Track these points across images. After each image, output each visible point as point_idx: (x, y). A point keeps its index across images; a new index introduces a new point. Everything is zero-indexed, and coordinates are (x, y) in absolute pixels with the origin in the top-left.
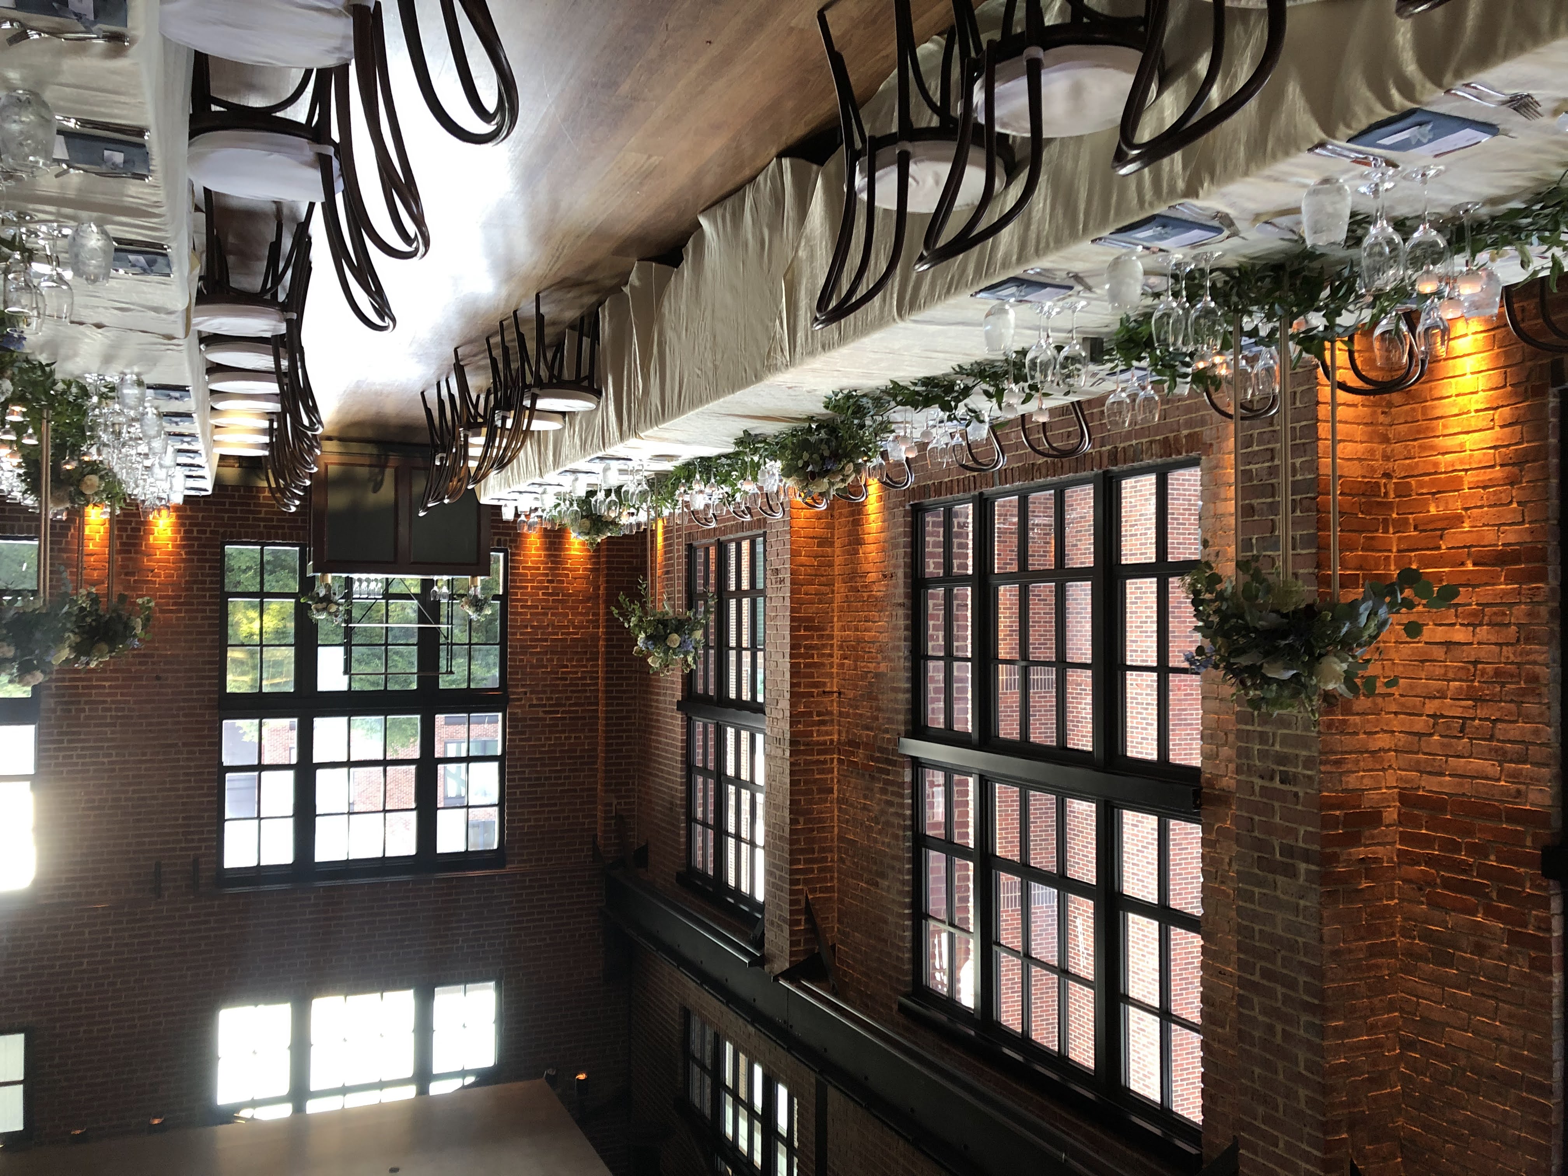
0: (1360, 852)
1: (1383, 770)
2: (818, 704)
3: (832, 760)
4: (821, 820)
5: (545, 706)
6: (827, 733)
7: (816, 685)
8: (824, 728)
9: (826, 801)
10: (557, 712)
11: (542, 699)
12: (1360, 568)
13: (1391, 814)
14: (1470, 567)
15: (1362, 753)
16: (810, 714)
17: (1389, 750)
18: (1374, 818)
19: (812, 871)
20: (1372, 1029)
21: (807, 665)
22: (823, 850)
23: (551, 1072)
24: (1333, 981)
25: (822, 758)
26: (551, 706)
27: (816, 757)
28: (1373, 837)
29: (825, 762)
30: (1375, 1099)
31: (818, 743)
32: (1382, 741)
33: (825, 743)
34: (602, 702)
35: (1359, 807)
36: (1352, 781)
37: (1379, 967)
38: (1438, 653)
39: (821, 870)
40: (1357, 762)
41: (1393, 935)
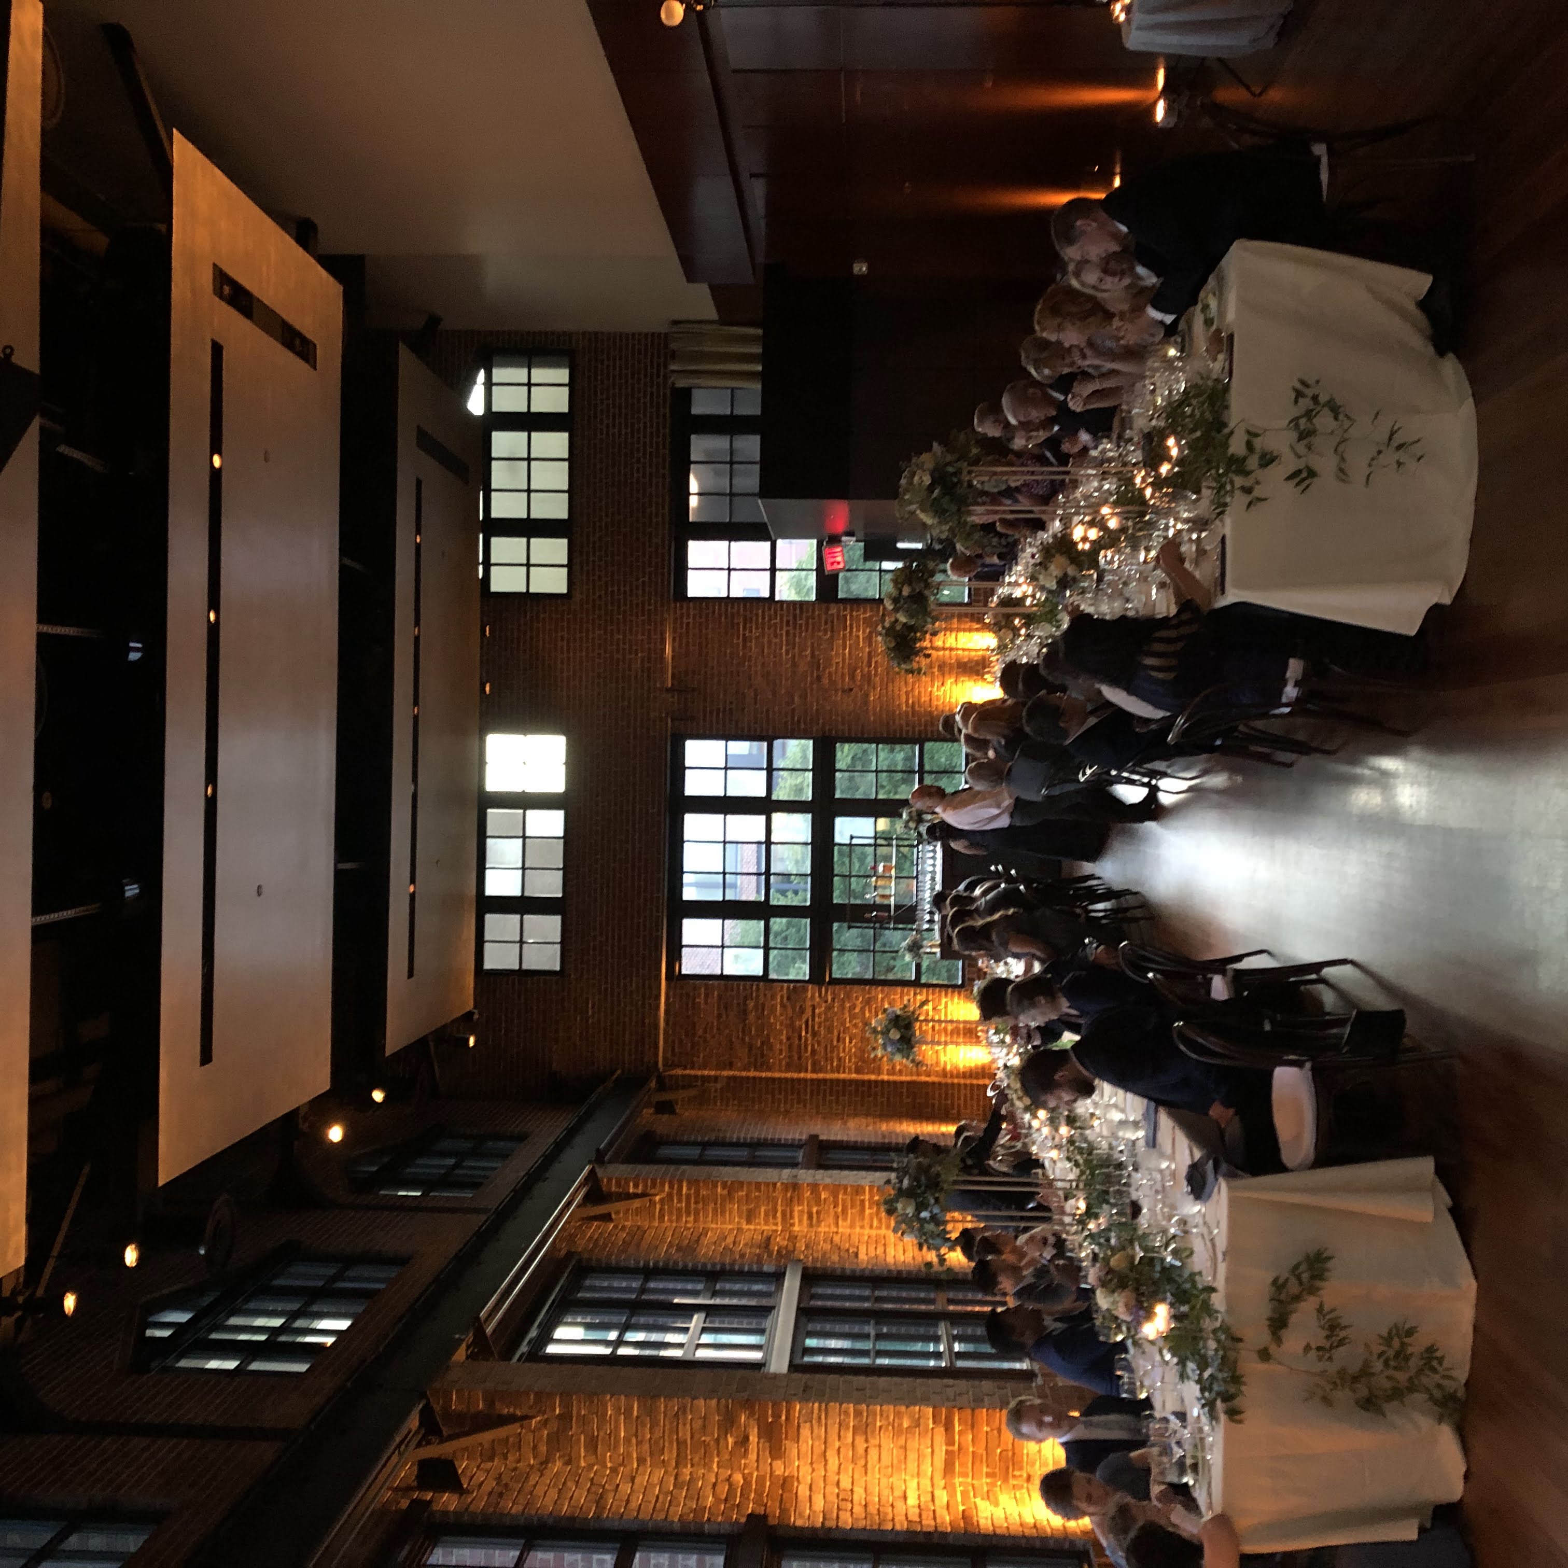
0: (753, 1438)
1: (812, 1463)
2: (828, 1212)
3: (776, 1224)
4: (723, 1213)
5: (813, 1020)
6: (800, 1221)
7: (844, 1211)
8: (805, 1217)
9: (740, 1217)
10: (807, 1032)
11: (820, 1017)
12: (960, 1449)
13: (779, 1468)
14: (961, 1508)
15: (825, 1443)
16: (818, 1203)
17: (826, 1470)
18: (777, 1451)
19: (680, 1201)
20: (627, 1440)
21: (863, 1201)
22: (697, 1213)
23: (476, 1017)
24: (666, 1407)
25: (779, 1214)
26: (813, 1026)
27: (779, 1209)
28: (764, 1451)
29: (775, 1217)
30: (579, 1440)
31: (792, 1212)
32: (833, 1462)
33: (792, 1217)
34: (814, 1076)
35: (786, 1438)
36: (805, 1432)
37: (671, 1451)
38: (898, 1493)
39: (679, 1210)
40: (819, 1437)
41: (692, 1466)
